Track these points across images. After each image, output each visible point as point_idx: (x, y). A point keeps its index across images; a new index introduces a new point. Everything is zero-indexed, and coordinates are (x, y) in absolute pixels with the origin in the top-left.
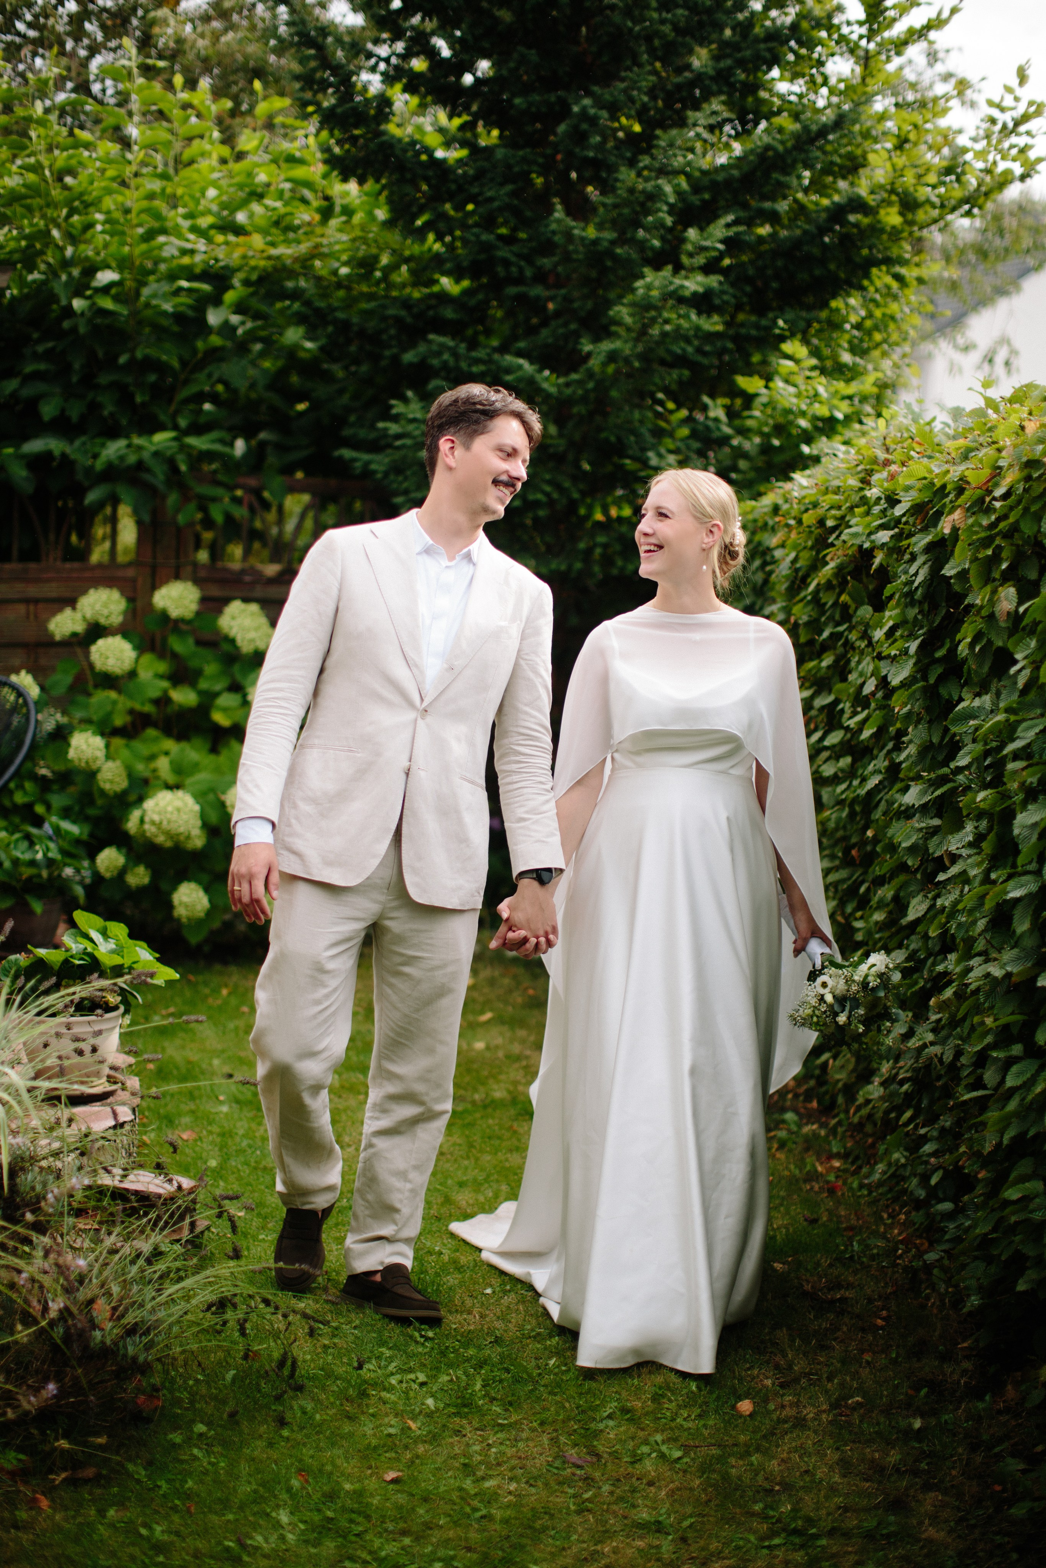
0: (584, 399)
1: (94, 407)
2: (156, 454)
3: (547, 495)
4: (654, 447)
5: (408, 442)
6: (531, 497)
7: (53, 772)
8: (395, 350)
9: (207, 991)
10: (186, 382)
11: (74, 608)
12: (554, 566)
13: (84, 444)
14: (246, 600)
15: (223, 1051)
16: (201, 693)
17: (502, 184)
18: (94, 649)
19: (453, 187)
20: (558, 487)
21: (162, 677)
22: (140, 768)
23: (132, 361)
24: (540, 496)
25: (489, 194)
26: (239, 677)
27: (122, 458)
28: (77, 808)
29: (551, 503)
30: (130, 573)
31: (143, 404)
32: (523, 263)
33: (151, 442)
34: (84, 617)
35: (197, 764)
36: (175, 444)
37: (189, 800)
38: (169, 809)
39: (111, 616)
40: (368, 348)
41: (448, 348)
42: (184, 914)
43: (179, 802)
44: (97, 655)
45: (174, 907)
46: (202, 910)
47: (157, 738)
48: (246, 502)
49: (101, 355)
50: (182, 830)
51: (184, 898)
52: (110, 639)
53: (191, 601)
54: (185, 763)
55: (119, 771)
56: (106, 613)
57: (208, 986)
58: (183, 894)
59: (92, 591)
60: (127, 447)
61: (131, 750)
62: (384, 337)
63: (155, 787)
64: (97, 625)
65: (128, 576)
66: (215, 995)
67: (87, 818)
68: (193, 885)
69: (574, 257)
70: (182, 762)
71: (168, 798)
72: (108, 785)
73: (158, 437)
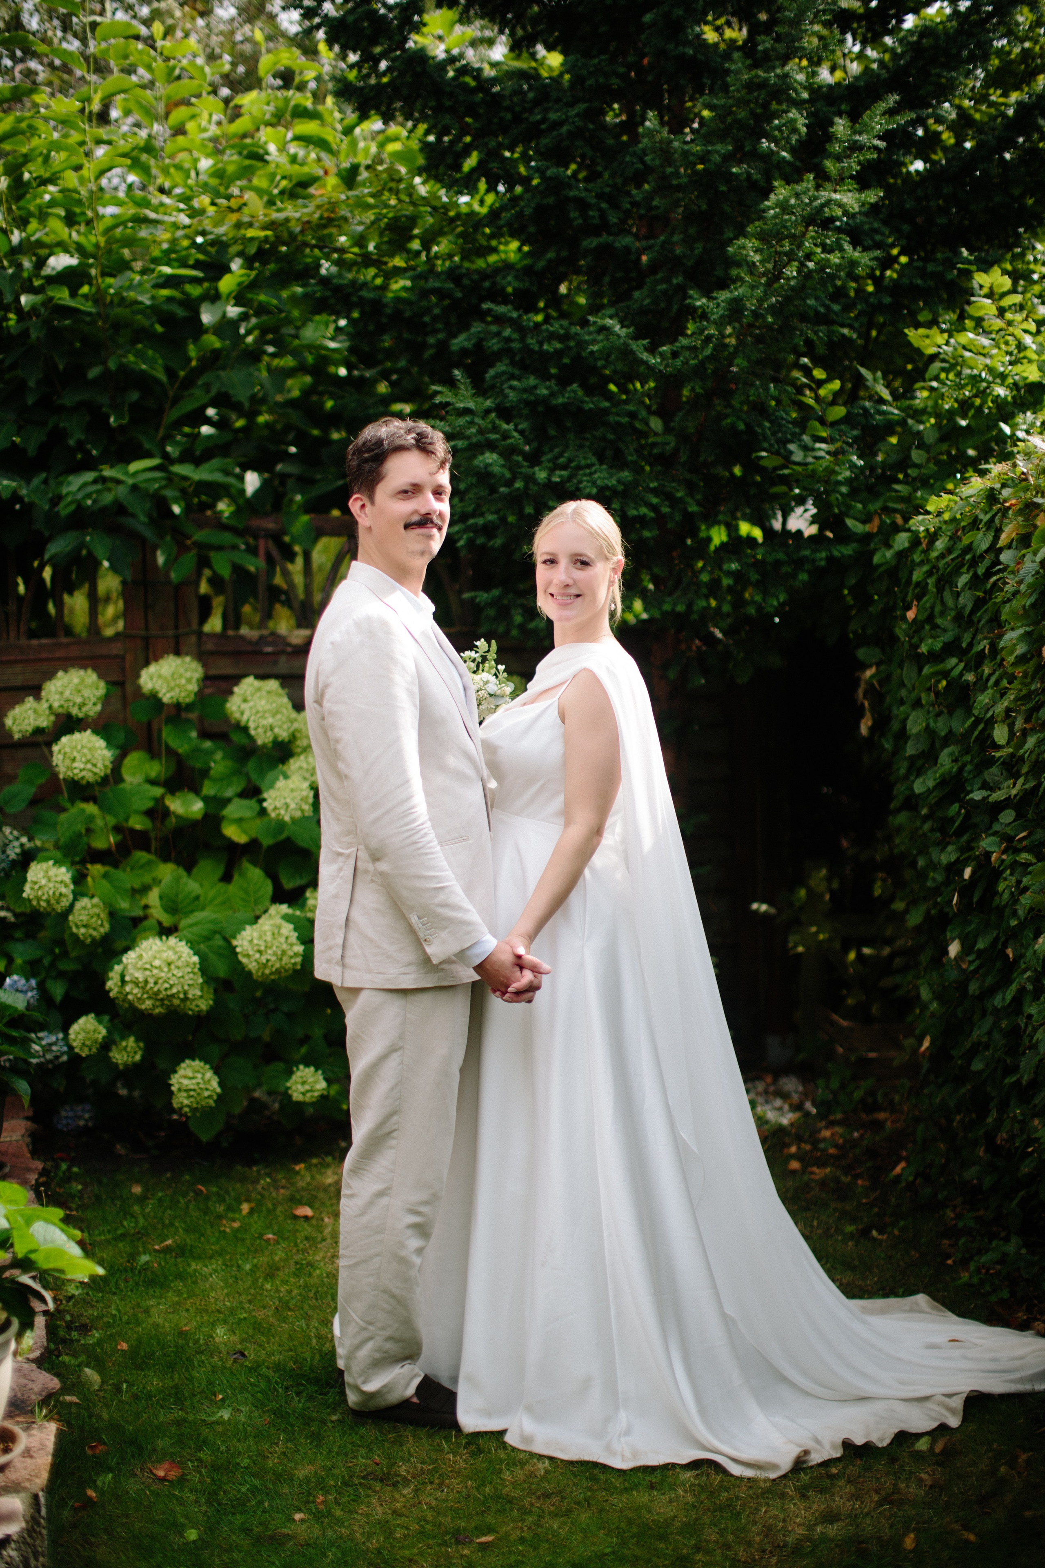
0: (699, 372)
1: (58, 436)
2: (135, 488)
3: (654, 508)
4: (796, 438)
5: (460, 444)
6: (632, 512)
7: (15, 915)
8: (441, 336)
9: (221, 1209)
10: (176, 399)
11: (38, 698)
12: (667, 607)
13: (45, 482)
14: (261, 677)
15: (232, 1311)
16: (205, 799)
17: (572, 105)
18: (55, 748)
19: (509, 116)
20: (669, 498)
21: (153, 782)
22: (124, 904)
23: (107, 372)
24: (644, 510)
25: (553, 116)
26: (254, 776)
28: (46, 962)
29: (660, 520)
30: (117, 649)
31: (121, 428)
32: (604, 205)
33: (126, 473)
34: (51, 707)
35: (197, 898)
36: (158, 474)
37: (184, 949)
38: (157, 963)
39: (84, 704)
40: (406, 335)
41: (511, 320)
42: (186, 1102)
43: (171, 953)
44: (61, 757)
45: (172, 1093)
46: (210, 1097)
47: (149, 863)
48: (262, 552)
49: (61, 367)
50: (174, 990)
51: (186, 1082)
52: (77, 736)
53: (189, 681)
54: (181, 896)
55: (96, 910)
56: (79, 700)
57: (224, 1200)
58: (185, 1077)
59: (60, 674)
60: (95, 481)
61: (110, 882)
62: (427, 319)
63: (145, 930)
64: (69, 716)
65: (114, 652)
66: (231, 1215)
67: (61, 975)
68: (197, 1064)
69: (675, 182)
70: (177, 895)
71: (155, 948)
72: (83, 930)
73: (135, 466)
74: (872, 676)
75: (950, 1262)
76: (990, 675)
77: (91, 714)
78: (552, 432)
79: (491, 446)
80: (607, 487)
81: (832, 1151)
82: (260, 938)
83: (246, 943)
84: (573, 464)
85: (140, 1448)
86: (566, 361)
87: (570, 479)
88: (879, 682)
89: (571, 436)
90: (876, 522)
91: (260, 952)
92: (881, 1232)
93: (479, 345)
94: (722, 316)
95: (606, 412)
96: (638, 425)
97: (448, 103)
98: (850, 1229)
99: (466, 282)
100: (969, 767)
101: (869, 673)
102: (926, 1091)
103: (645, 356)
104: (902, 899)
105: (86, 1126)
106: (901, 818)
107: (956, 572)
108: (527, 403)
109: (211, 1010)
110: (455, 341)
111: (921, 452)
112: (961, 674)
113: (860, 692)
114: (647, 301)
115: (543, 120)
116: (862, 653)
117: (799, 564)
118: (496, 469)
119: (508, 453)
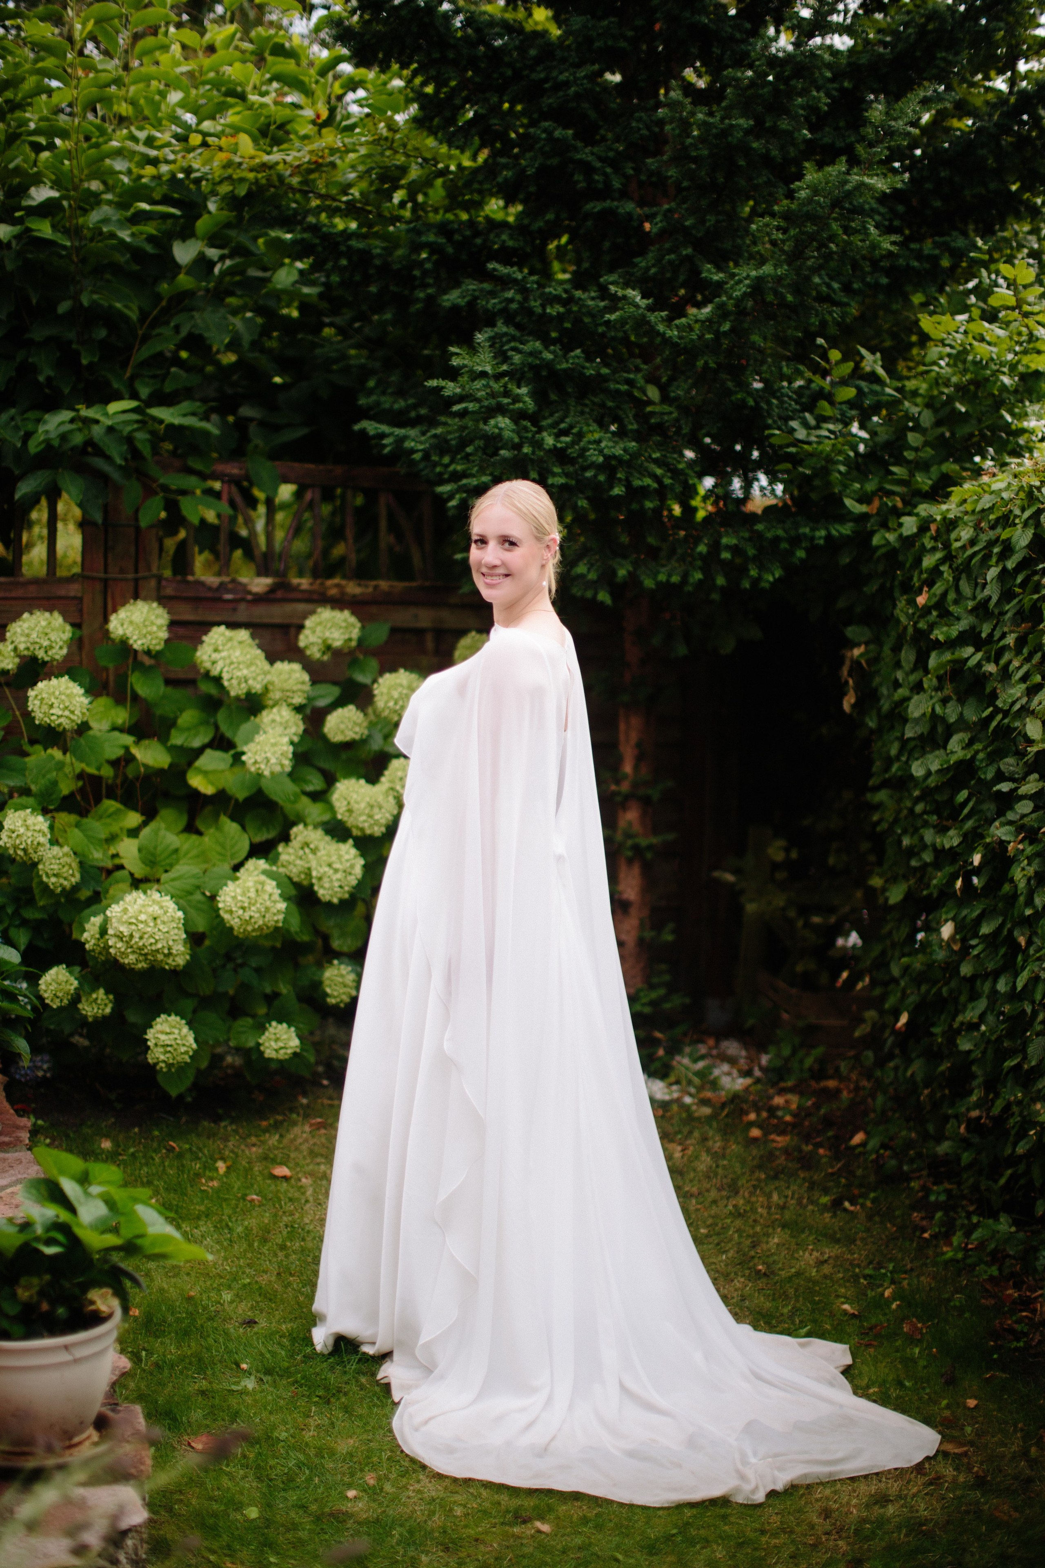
0: (713, 347)
1: (26, 371)
2: (111, 429)
3: (658, 479)
4: (798, 416)
5: (471, 406)
6: (637, 483)
8: (430, 291)
9: (197, 1166)
10: (145, 339)
12: (662, 577)
13: (13, 418)
14: (232, 625)
15: (234, 1276)
16: (174, 750)
17: (578, 66)
18: (30, 694)
19: (509, 72)
20: (671, 469)
21: (120, 729)
22: (97, 856)
23: (76, 309)
24: (648, 481)
25: (563, 77)
26: (224, 728)
27: (64, 437)
28: (10, 911)
30: (74, 589)
31: (91, 365)
32: (608, 170)
33: (106, 414)
34: (15, 649)
35: (176, 851)
36: (135, 417)
37: (169, 904)
38: (143, 917)
39: (51, 647)
40: (393, 288)
41: (515, 281)
42: (162, 1057)
43: (156, 908)
44: (37, 702)
45: (148, 1048)
46: (186, 1053)
47: (117, 812)
48: (225, 496)
49: (34, 301)
50: (159, 946)
51: (163, 1037)
52: (54, 681)
53: (160, 627)
54: (159, 849)
55: (68, 860)
56: (46, 643)
57: (198, 1158)
58: (162, 1032)
59: (26, 615)
60: (72, 421)
61: (83, 831)
62: (417, 273)
63: (117, 882)
64: (34, 659)
65: (72, 594)
66: (208, 1173)
67: (25, 923)
68: (174, 1019)
69: (694, 154)
70: (155, 848)
71: (139, 902)
72: (53, 880)
73: (114, 407)
74: (861, 655)
75: (926, 1235)
76: (1019, 668)
77: (57, 657)
78: (553, 397)
79: (500, 410)
80: (614, 457)
81: (788, 1118)
82: (244, 894)
83: (228, 899)
84: (575, 431)
85: (175, 1419)
86: (567, 325)
87: (573, 443)
88: (867, 662)
89: (572, 402)
90: (876, 503)
91: (243, 908)
92: (852, 1204)
93: (472, 304)
94: (745, 293)
95: (605, 379)
96: (636, 393)
97: (451, 55)
99: (457, 237)
100: (981, 756)
101: (857, 652)
102: (892, 1064)
103: (661, 328)
104: (881, 876)
105: (44, 1077)
106: (882, 796)
107: (985, 562)
108: (532, 367)
109: (188, 964)
110: (446, 297)
111: (917, 435)
112: (979, 665)
113: (845, 671)
114: (653, 271)
115: (546, 80)
116: (851, 632)
117: (795, 541)
118: (507, 434)
119: (518, 417)
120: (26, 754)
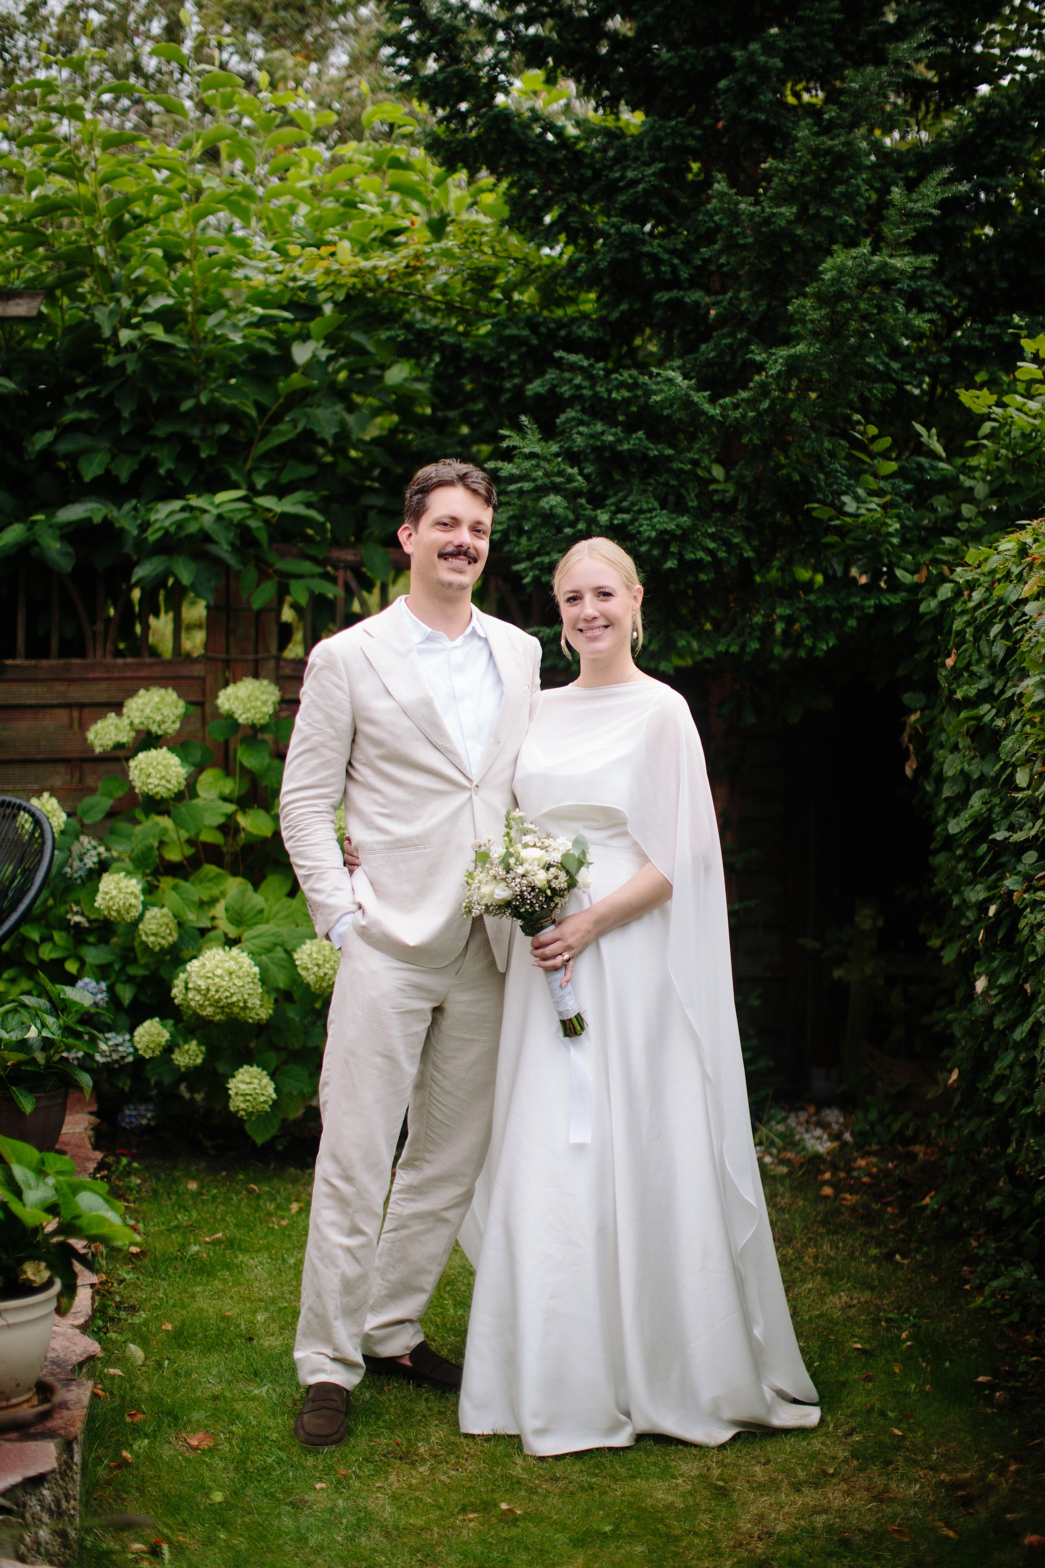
0: (757, 423)
1: (149, 465)
2: (220, 517)
3: (711, 553)
4: (849, 490)
5: (527, 486)
6: (690, 556)
7: (90, 921)
8: (516, 381)
9: (271, 1207)
10: (265, 434)
11: (119, 714)
12: (721, 648)
13: (135, 509)
17: (648, 164)
18: (132, 763)
19: (589, 173)
20: (726, 543)
21: (225, 799)
22: (191, 916)
23: (198, 405)
24: (701, 554)
25: (630, 174)
27: (180, 525)
28: (117, 967)
29: (717, 563)
30: (198, 670)
31: (210, 458)
32: (676, 261)
33: (212, 503)
34: (131, 724)
35: (261, 911)
36: (243, 505)
37: (245, 959)
38: (219, 972)
39: (164, 722)
40: (484, 380)
41: (582, 369)
42: (242, 1106)
43: (232, 963)
44: (137, 772)
45: (229, 1096)
46: (265, 1102)
47: (218, 876)
48: (341, 581)
49: (155, 400)
50: (234, 999)
51: (243, 1086)
52: (153, 753)
53: (265, 703)
54: (246, 909)
55: (166, 920)
56: (159, 718)
57: (275, 1199)
58: (243, 1082)
59: (142, 692)
60: (183, 509)
61: (179, 894)
62: (504, 364)
63: (211, 940)
64: (149, 733)
65: (196, 674)
66: (280, 1213)
67: (130, 979)
68: (255, 1070)
69: (741, 242)
70: (242, 908)
71: (218, 957)
72: (152, 939)
73: (222, 497)
74: (917, 721)
75: (967, 1287)
76: (1017, 722)
77: (170, 731)
78: (617, 477)
79: (556, 489)
80: (666, 531)
81: (865, 1179)
82: (319, 952)
83: (305, 957)
84: (636, 508)
85: (176, 1418)
86: (634, 409)
87: (632, 521)
88: (923, 727)
89: (636, 481)
90: (924, 572)
91: (318, 965)
92: (904, 1256)
93: (552, 390)
94: (779, 372)
95: (670, 458)
96: (700, 472)
97: (531, 159)
98: (874, 1251)
99: (543, 330)
100: (997, 809)
101: (913, 718)
102: (956, 1124)
103: (706, 407)
104: (937, 937)
105: (148, 1125)
106: (940, 859)
107: (990, 623)
108: (594, 449)
109: (271, 1019)
110: (530, 386)
111: (971, 507)
112: (992, 720)
113: (905, 737)
114: (712, 355)
115: (622, 178)
116: (908, 698)
117: (848, 610)
118: (560, 511)
119: (572, 496)
120: (137, 822)
